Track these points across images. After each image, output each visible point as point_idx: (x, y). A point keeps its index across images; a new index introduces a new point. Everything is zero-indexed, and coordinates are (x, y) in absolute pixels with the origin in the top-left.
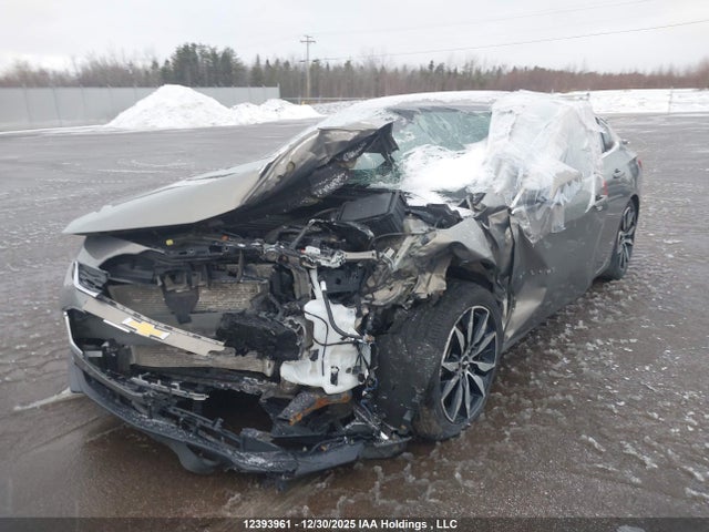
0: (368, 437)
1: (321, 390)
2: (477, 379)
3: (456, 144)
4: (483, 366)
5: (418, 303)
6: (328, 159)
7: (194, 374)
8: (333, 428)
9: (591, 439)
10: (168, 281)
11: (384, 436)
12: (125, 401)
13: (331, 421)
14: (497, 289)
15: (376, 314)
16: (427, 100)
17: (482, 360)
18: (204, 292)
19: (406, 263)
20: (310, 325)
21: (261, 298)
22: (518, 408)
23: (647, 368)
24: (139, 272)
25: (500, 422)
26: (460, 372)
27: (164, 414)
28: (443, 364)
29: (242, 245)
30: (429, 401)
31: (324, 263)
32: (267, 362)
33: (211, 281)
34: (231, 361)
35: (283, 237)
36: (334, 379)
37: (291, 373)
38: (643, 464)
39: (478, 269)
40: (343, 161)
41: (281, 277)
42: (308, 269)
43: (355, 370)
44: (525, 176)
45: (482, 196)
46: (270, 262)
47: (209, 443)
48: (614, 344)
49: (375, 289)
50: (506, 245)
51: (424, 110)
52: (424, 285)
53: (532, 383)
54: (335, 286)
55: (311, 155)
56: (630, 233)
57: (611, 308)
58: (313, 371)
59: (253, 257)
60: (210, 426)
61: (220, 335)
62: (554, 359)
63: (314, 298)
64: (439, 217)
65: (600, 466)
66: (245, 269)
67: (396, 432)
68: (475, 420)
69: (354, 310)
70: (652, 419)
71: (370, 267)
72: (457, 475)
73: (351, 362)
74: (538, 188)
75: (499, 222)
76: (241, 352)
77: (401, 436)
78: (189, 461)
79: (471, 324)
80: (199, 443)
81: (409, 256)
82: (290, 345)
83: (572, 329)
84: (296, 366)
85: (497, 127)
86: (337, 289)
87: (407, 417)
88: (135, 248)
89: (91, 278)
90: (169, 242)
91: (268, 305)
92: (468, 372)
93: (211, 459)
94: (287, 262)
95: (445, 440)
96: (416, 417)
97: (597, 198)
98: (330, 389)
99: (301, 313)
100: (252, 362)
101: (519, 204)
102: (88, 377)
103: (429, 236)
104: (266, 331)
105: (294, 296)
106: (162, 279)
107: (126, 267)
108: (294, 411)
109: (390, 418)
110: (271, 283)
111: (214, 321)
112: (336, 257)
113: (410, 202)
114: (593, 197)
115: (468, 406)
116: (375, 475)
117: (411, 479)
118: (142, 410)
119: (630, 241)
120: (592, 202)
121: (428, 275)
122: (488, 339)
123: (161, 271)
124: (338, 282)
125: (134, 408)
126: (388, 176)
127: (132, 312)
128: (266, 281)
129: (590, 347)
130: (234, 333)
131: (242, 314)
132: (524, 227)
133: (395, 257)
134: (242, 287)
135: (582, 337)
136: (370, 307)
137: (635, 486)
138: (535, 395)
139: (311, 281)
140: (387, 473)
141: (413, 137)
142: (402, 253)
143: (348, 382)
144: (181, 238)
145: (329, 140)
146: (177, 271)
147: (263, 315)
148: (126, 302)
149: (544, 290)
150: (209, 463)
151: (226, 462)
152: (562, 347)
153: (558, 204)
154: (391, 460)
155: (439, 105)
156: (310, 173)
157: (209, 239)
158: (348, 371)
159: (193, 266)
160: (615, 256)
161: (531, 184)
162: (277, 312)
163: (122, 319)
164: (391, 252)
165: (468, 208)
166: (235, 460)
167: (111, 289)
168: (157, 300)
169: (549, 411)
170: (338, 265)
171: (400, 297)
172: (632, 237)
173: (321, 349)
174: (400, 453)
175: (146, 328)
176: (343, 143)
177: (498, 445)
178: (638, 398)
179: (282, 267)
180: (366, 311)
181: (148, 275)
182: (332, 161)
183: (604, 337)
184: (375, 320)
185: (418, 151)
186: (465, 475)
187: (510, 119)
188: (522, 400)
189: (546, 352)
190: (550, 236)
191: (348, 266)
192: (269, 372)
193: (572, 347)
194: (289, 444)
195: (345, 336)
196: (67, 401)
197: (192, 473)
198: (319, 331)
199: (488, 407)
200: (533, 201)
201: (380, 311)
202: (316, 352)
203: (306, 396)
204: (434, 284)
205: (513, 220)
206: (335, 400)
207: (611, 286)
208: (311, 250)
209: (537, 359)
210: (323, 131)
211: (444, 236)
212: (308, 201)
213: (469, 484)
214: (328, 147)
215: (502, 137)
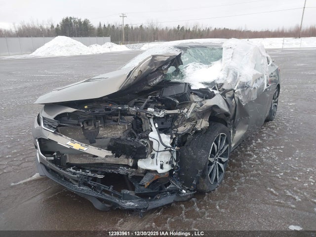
0: (177, 192)
1: (156, 171)
2: (221, 165)
3: (207, 62)
4: (224, 159)
5: (197, 132)
6: (155, 69)
7: (97, 166)
8: (161, 189)
9: (272, 190)
10: (85, 125)
11: (184, 191)
12: (66, 179)
13: (160, 185)
14: (229, 126)
15: (179, 138)
16: (192, 42)
17: (222, 157)
18: (101, 129)
19: (193, 115)
20: (151, 143)
21: (128, 131)
22: (238, 177)
23: (290, 159)
24: (72, 121)
25: (231, 183)
26: (215, 162)
27: (85, 184)
28: (209, 159)
29: (120, 108)
30: (204, 176)
31: (157, 115)
32: (130, 160)
33: (105, 125)
34: (113, 160)
35: (136, 104)
36: (162, 167)
37: (142, 164)
38: (295, 199)
39: (223, 117)
40: (163, 70)
41: (137, 122)
42: (149, 118)
43: (170, 163)
44: (240, 76)
45: (222, 85)
46: (131, 115)
47: (106, 197)
48: (274, 149)
49: (177, 127)
50: (233, 106)
51: (192, 47)
52: (199, 124)
53: (242, 166)
54: (161, 125)
55: (149, 67)
56: (276, 101)
57: (271, 134)
58: (152, 163)
59: (124, 113)
60: (107, 189)
61: (109, 148)
62: (250, 156)
63: (152, 131)
64: (205, 94)
65: (277, 201)
66: (121, 118)
67: (189, 189)
68: (221, 183)
69: (170, 136)
70: (296, 180)
71: (175, 116)
72: (218, 207)
73: (168, 159)
74: (246, 81)
75: (230, 96)
76: (117, 156)
77: (191, 191)
78: (98, 205)
79: (219, 141)
80: (103, 197)
81: (194, 111)
82: (142, 152)
83: (255, 143)
84: (145, 161)
85: (226, 54)
86: (162, 127)
87: (194, 183)
88: (70, 110)
89: (50, 124)
90: (86, 107)
91: (131, 135)
92: (217, 162)
93: (109, 204)
94: (140, 115)
95: (210, 192)
96: (198, 183)
97: (268, 85)
98: (160, 171)
99: (147, 138)
100: (123, 160)
101: (238, 88)
102: (47, 169)
104: (132, 146)
105: (142, 130)
106: (83, 124)
107: (65, 118)
108: (146, 181)
109: (187, 183)
110: (132, 124)
111: (107, 142)
112: (162, 112)
113: (192, 88)
114: (266, 85)
115: (218, 177)
116: (181, 208)
117: (198, 209)
118: (75, 183)
119: (276, 104)
120: (265, 87)
121: (201, 120)
122: (226, 148)
123: (83, 120)
124: (162, 123)
125: (71, 182)
126: (178, 76)
127: (70, 139)
128: (130, 124)
129: (265, 150)
130: (116, 148)
131: (119, 139)
132: (240, 98)
133: (188, 112)
134: (119, 127)
135: (260, 146)
136: (176, 134)
137: (293, 208)
138: (245, 171)
139: (150, 123)
140: (186, 208)
141: (187, 59)
142: (191, 110)
143: (167, 168)
144: (91, 105)
145: (156, 60)
146: (89, 120)
147: (129, 139)
148: (67, 135)
149: (247, 126)
150: (108, 206)
151: (116, 205)
152: (253, 151)
153: (255, 88)
154: (187, 202)
155: (198, 45)
156: (147, 75)
157: (103, 105)
158: (167, 163)
159: (97, 118)
160: (271, 111)
161: (243, 79)
162: (136, 138)
163: (65, 142)
164: (186, 110)
165: (216, 90)
166: (120, 204)
167: (59, 128)
168: (80, 133)
169: (252, 178)
170: (163, 116)
171: (189, 130)
172: (277, 102)
173: (156, 153)
174: (191, 198)
175: (77, 146)
176: (162, 62)
177: (232, 194)
178: (289, 171)
179: (138, 119)
180: (174, 136)
181: (76, 122)
182: (157, 70)
183: (270, 146)
184: (178, 140)
185: (191, 65)
186: (221, 207)
187: (231, 51)
188: (240, 174)
189: (246, 153)
190: (251, 102)
191: (167, 116)
192: (131, 164)
193: (257, 151)
194: (143, 196)
195: (167, 147)
196: (36, 180)
197: (102, 211)
198: (155, 145)
199: (225, 177)
200: (244, 86)
201: (180, 136)
202: (154, 155)
203: (150, 174)
204: (203, 124)
205: (235, 95)
206: (162, 176)
207: (270, 124)
208: (149, 109)
209: (243, 156)
210: (154, 57)
211: (209, 103)
212: (147, 88)
213: (223, 210)
214: (155, 64)
215: (228, 59)
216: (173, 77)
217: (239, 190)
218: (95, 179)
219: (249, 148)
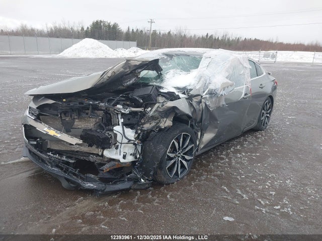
0: (136, 180)
1: (119, 161)
2: (184, 162)
3: (187, 69)
4: (187, 157)
5: (161, 130)
6: (130, 72)
7: (71, 154)
8: (123, 176)
9: (225, 188)
10: (63, 115)
11: (142, 180)
12: (43, 161)
13: (122, 174)
14: (196, 128)
15: (143, 134)
16: (179, 51)
17: (186, 155)
18: (77, 120)
19: (155, 114)
20: (116, 135)
21: (98, 124)
22: (201, 175)
23: (259, 165)
24: (52, 111)
25: (193, 179)
26: (177, 158)
27: (57, 166)
28: (168, 154)
29: (91, 103)
30: (161, 167)
31: (123, 111)
32: (100, 150)
33: (80, 117)
34: (86, 149)
35: (109, 101)
36: (124, 157)
37: (107, 153)
38: (243, 197)
39: (185, 118)
40: (136, 73)
41: (107, 116)
42: (117, 114)
43: (134, 155)
44: (210, 83)
45: (191, 90)
46: (101, 110)
47: (74, 178)
48: (250, 155)
49: (144, 123)
50: (199, 110)
51: (177, 55)
52: (163, 123)
53: (210, 167)
54: (128, 121)
55: (122, 69)
56: (268, 112)
57: (254, 142)
58: (116, 153)
59: (96, 108)
60: (73, 171)
61: (82, 138)
62: (222, 159)
63: (119, 125)
64: (171, 96)
65: (226, 197)
66: (92, 112)
67: (148, 179)
68: (182, 178)
69: (134, 131)
70: (253, 182)
71: (143, 115)
72: (168, 196)
73: (132, 151)
74: (214, 88)
75: (197, 101)
76: (90, 145)
77: (149, 181)
78: (65, 184)
79: (181, 140)
80: (69, 177)
81: (156, 111)
82: (108, 142)
83: (234, 149)
84: (109, 151)
85: (203, 63)
86: (128, 122)
87: (152, 173)
88: (51, 102)
89: (33, 112)
90: (64, 100)
91: (101, 127)
92: (180, 159)
93: (74, 184)
94: (109, 110)
95: (169, 184)
96: (155, 173)
97: (246, 95)
98: (122, 160)
99: (112, 130)
100: (94, 150)
101: (206, 94)
102: (30, 151)
103: (165, 104)
104: (98, 137)
105: (111, 124)
106: (60, 114)
107: (47, 109)
108: (106, 167)
109: (146, 174)
110: (102, 118)
111: (80, 132)
112: (128, 109)
113: (162, 91)
114: (243, 94)
115: (179, 173)
116: (137, 194)
117: (150, 196)
118: (49, 164)
119: (268, 115)
120: (243, 96)
121: (165, 119)
122: (190, 147)
123: (61, 111)
124: (129, 119)
125: (46, 164)
126: (158, 80)
127: (48, 126)
128: (100, 118)
129: (239, 155)
130: (87, 138)
131: (91, 130)
132: (208, 104)
133: (151, 111)
134: (91, 119)
135: (239, 151)
136: (141, 130)
137: (237, 204)
138: (211, 171)
139: (118, 119)
140: (141, 194)
141: (171, 65)
142: (154, 110)
143: (130, 159)
144: (69, 99)
145: (129, 64)
146: (67, 112)
147: (98, 130)
148: (46, 123)
149: (217, 130)
150: (73, 185)
151: (79, 185)
152: (227, 155)
153: (222, 95)
154: (144, 190)
155: (183, 53)
156: (122, 77)
157: (80, 100)
158: (131, 155)
159: (73, 110)
160: (259, 120)
161: (211, 87)
162: (104, 130)
163: (43, 128)
164: (150, 109)
165: (185, 94)
166: (82, 184)
167: (41, 117)
168: (58, 123)
169: (213, 177)
170: (128, 112)
171: (154, 127)
172: (270, 114)
173: (120, 145)
174: (149, 188)
175: (52, 132)
176: (135, 65)
177: (188, 188)
178: (251, 175)
179: (107, 112)
180: (140, 132)
181: (55, 112)
182: (131, 72)
183: (246, 153)
184: (143, 135)
185: (172, 71)
186: (171, 196)
187: (209, 60)
188: (204, 173)
189: (220, 156)
190: (219, 108)
191: (132, 113)
192: (100, 154)
193: (231, 155)
194: (105, 181)
195: (130, 140)
196: (22, 162)
197: (66, 189)
198: (119, 138)
199: (188, 174)
200: (212, 93)
201: (146, 132)
202: (118, 146)
203: (113, 163)
204: (167, 123)
205: (203, 100)
206: (124, 165)
207: (258, 134)
208: (119, 106)
209: (215, 158)
210: (128, 61)
211: (170, 104)
212: (121, 87)
213: (173, 200)
214: (130, 67)
215: (204, 67)
216: (154, 80)
217: (195, 186)
218: (68, 163)
219: (224, 153)
